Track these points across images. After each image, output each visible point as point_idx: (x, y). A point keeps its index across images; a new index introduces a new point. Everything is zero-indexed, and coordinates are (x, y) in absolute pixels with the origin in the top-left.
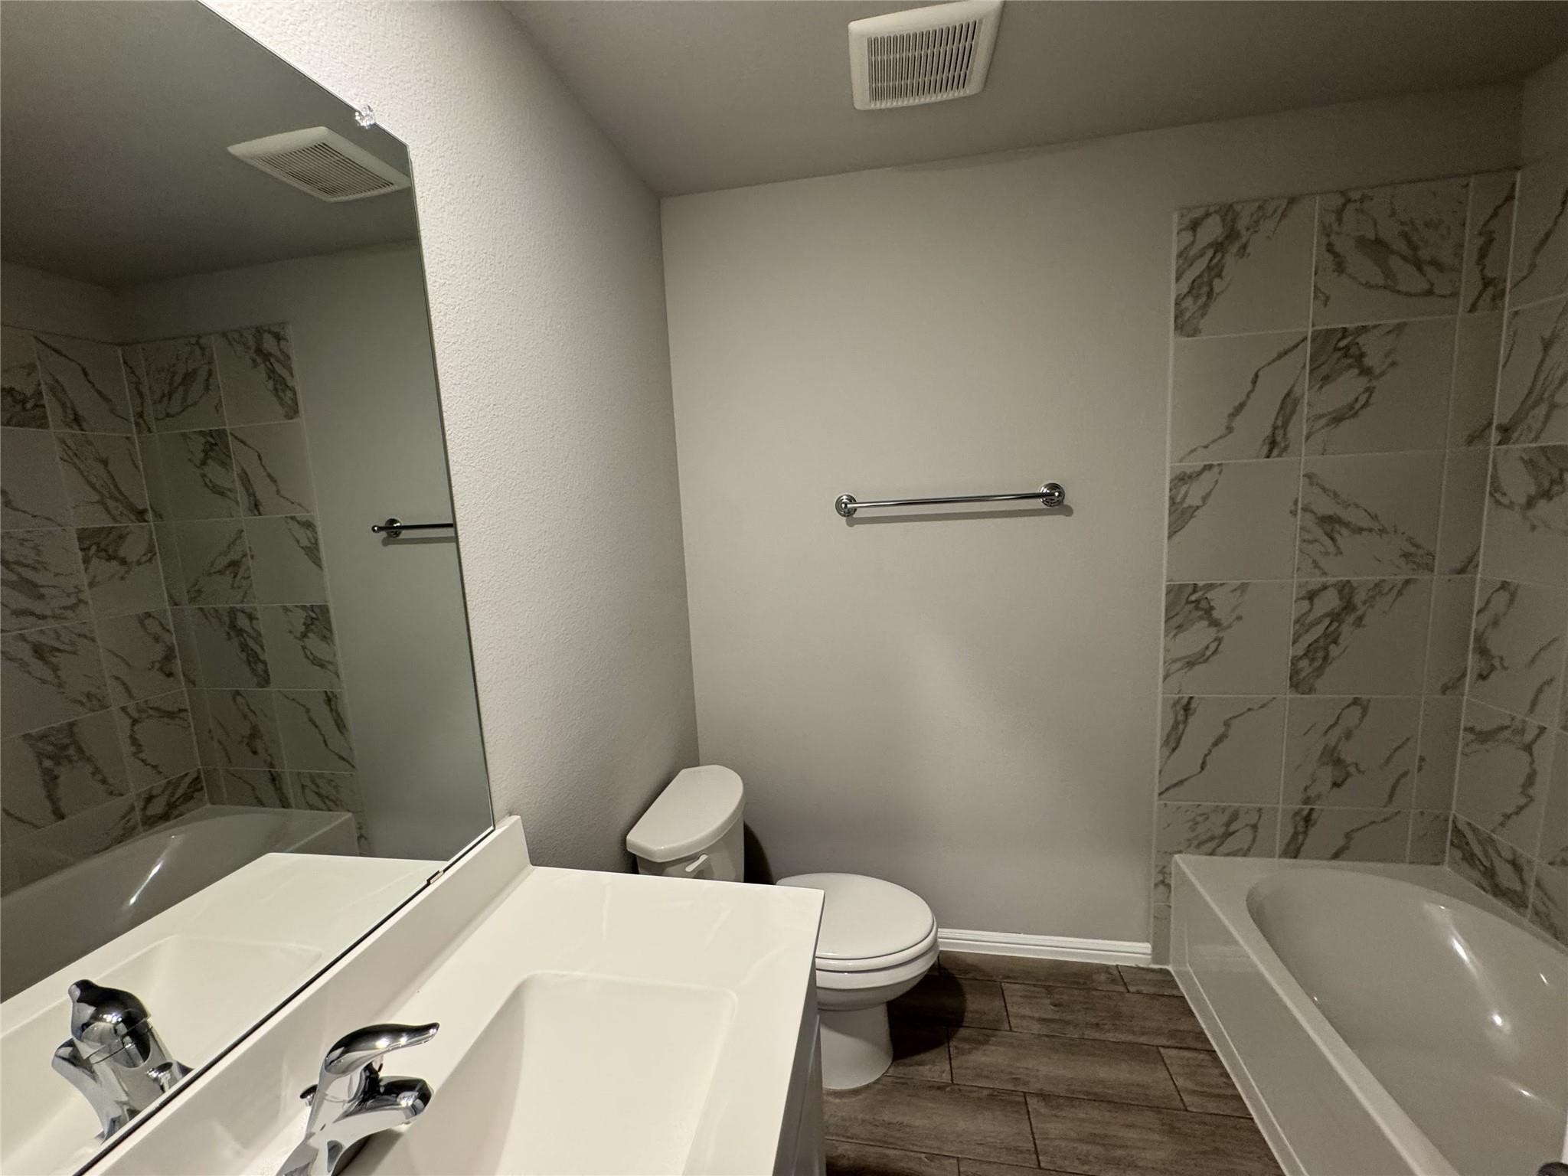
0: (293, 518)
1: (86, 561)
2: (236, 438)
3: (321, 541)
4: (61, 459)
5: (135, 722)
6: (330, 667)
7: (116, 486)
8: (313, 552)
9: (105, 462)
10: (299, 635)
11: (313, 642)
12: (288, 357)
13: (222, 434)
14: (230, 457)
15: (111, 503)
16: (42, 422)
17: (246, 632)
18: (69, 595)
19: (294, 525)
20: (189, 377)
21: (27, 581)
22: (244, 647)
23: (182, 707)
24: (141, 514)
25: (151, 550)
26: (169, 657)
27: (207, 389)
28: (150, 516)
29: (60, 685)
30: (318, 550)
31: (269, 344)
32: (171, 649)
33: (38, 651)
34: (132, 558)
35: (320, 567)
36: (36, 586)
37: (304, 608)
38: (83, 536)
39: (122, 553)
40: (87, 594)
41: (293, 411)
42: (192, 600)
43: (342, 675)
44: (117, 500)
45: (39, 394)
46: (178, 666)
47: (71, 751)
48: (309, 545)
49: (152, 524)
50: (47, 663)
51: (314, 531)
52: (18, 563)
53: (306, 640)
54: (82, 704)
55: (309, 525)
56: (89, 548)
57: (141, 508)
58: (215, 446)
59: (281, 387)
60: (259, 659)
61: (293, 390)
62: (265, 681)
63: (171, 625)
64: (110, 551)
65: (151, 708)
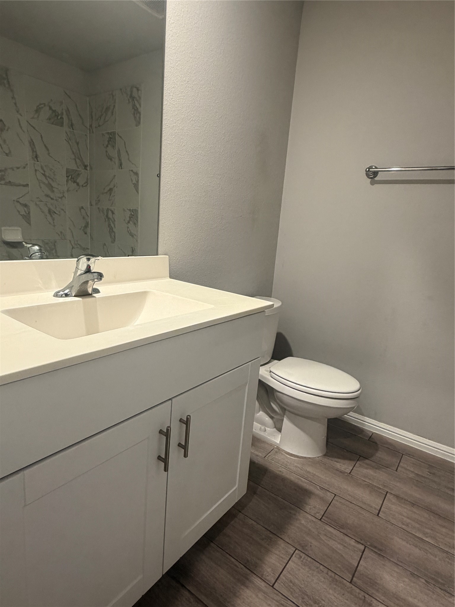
0: (132, 171)
1: (67, 181)
2: (119, 135)
3: (140, 181)
4: (65, 140)
5: (73, 248)
6: (135, 237)
7: (80, 155)
8: (136, 186)
9: (78, 144)
10: (127, 222)
11: (131, 226)
12: (140, 98)
13: (114, 133)
14: (116, 143)
15: (78, 160)
16: (62, 125)
17: (111, 219)
18: (60, 193)
19: (132, 173)
20: (108, 109)
21: (51, 185)
22: (109, 225)
23: (88, 248)
24: (85, 167)
25: (87, 182)
26: (86, 227)
27: (112, 114)
28: (88, 168)
29: (54, 226)
30: (138, 185)
31: (135, 94)
32: (87, 223)
33: (50, 211)
34: (81, 184)
35: (138, 192)
36: (52, 187)
37: (130, 210)
38: (68, 171)
39: (78, 181)
40: (66, 195)
41: (138, 123)
42: (96, 204)
43: (139, 241)
44: (79, 159)
45: (62, 113)
46: (88, 230)
47: (54, 251)
48: (136, 183)
49: (89, 171)
50: (51, 216)
51: (138, 177)
52: (49, 177)
53: (129, 224)
54: (59, 235)
55: (136, 174)
56: (69, 177)
57: (86, 164)
58: (112, 138)
59: (136, 112)
60: (113, 231)
61: (140, 113)
62: (114, 241)
63: (89, 215)
64: (75, 180)
65: (78, 244)
